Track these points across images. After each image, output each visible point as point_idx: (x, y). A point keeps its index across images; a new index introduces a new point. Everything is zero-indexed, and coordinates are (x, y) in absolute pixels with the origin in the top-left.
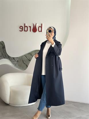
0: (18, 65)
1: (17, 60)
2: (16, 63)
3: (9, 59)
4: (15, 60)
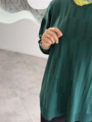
3: (30, 10)
4: (38, 13)
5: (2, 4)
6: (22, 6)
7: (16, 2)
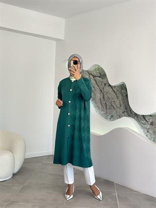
0: (152, 132)
1: (151, 121)
2: (148, 126)
3: (135, 118)
4: (146, 121)
5: (102, 110)
6: (127, 112)
7: (119, 106)
